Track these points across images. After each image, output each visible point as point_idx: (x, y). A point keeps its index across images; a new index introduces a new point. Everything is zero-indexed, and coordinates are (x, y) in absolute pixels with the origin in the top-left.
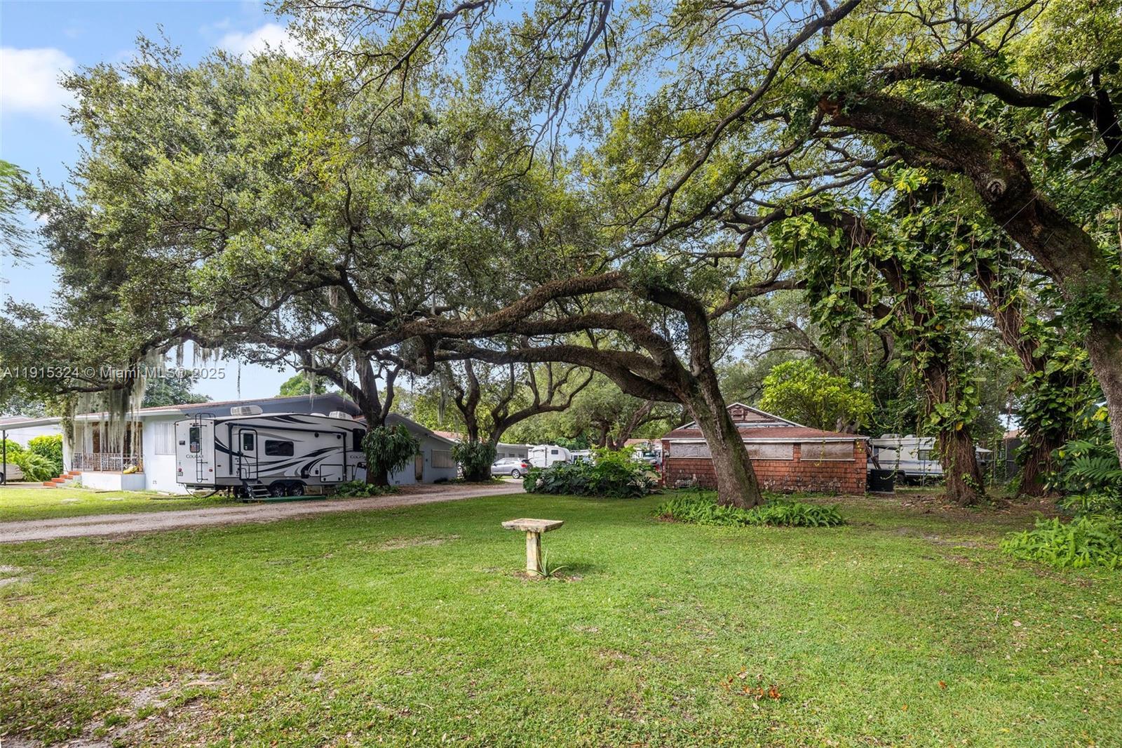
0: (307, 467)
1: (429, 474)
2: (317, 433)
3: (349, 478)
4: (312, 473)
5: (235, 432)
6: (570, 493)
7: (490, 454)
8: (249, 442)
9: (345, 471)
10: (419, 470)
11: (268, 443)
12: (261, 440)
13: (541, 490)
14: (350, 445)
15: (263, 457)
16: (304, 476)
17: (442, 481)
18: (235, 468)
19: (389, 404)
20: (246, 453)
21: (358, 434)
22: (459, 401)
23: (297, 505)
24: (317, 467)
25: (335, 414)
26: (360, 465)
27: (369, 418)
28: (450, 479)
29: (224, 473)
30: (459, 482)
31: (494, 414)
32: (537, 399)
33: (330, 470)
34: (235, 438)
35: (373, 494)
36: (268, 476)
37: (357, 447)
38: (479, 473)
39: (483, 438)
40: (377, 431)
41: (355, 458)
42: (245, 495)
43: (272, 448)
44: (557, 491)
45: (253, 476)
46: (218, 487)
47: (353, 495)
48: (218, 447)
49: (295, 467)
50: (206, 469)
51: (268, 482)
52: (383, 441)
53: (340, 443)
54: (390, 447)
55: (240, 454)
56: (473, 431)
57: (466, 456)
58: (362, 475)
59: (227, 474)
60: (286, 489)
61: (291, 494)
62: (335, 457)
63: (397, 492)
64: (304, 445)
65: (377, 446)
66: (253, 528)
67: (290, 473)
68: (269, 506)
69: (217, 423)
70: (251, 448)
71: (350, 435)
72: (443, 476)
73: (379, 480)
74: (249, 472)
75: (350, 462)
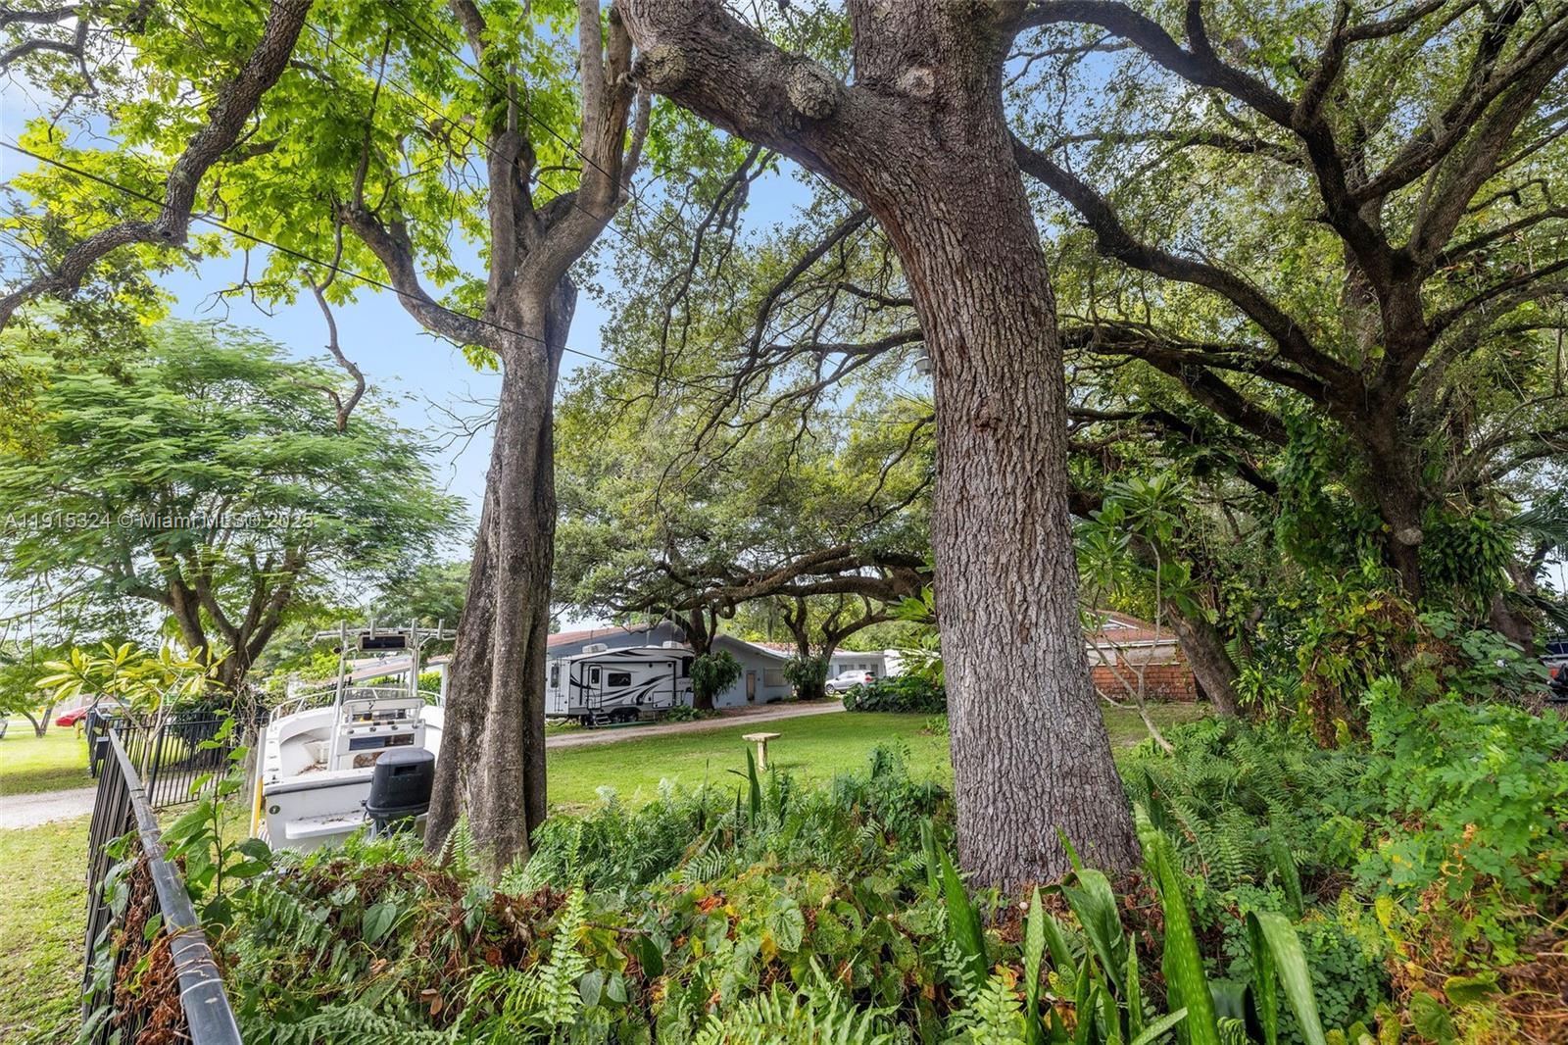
0: (641, 695)
1: (761, 694)
2: (651, 664)
3: (678, 703)
4: (646, 701)
5: (586, 668)
6: (885, 710)
7: (821, 669)
8: (596, 677)
9: (675, 696)
10: (751, 690)
11: (611, 676)
12: (605, 674)
13: (859, 708)
14: (679, 672)
15: (607, 689)
16: (639, 703)
17: (776, 701)
18: (584, 699)
19: (713, 632)
20: (593, 686)
21: (687, 661)
22: (787, 619)
23: (631, 730)
24: (650, 694)
25: (668, 644)
26: (688, 690)
27: (695, 646)
28: (784, 697)
29: (576, 704)
30: (792, 701)
31: (825, 629)
32: (869, 610)
33: (661, 698)
34: (586, 674)
35: (697, 717)
36: (609, 705)
37: (685, 674)
38: (812, 690)
39: (815, 653)
40: (702, 659)
41: (684, 683)
42: (591, 723)
43: (615, 680)
44: (872, 709)
45: (598, 706)
46: (570, 716)
47: (679, 719)
48: (572, 683)
49: (630, 697)
50: (562, 701)
51: (608, 711)
52: (707, 667)
53: (670, 671)
54: (714, 672)
55: (588, 687)
56: (804, 648)
57: (796, 675)
58: (689, 699)
59: (577, 705)
60: (624, 716)
61: (627, 720)
62: (666, 684)
63: (721, 714)
64: (640, 675)
65: (702, 673)
66: (597, 748)
67: (627, 701)
68: (609, 731)
69: (573, 662)
70: (597, 682)
71: (680, 663)
72: (777, 695)
73: (705, 704)
74: (594, 703)
75: (679, 688)
